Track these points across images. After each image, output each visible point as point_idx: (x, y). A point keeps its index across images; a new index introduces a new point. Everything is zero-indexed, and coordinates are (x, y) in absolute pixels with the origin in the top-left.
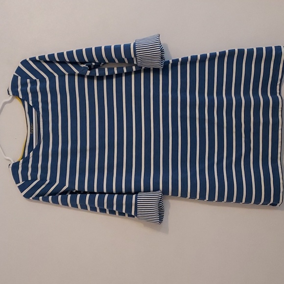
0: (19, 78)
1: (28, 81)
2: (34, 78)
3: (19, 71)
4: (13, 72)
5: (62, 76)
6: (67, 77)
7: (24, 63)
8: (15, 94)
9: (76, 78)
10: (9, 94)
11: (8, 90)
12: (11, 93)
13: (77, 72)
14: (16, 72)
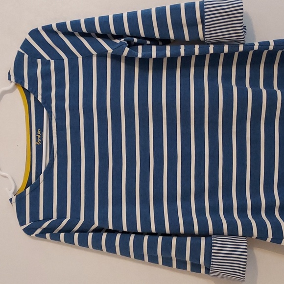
0: (26, 56)
1: (39, 61)
2: (47, 58)
3: (26, 45)
4: (17, 48)
5: (87, 57)
6: (95, 59)
7: (34, 34)
8: (19, 80)
9: (109, 61)
10: (10, 79)
11: (9, 73)
12: (13, 78)
13: (110, 50)
14: (21, 48)
